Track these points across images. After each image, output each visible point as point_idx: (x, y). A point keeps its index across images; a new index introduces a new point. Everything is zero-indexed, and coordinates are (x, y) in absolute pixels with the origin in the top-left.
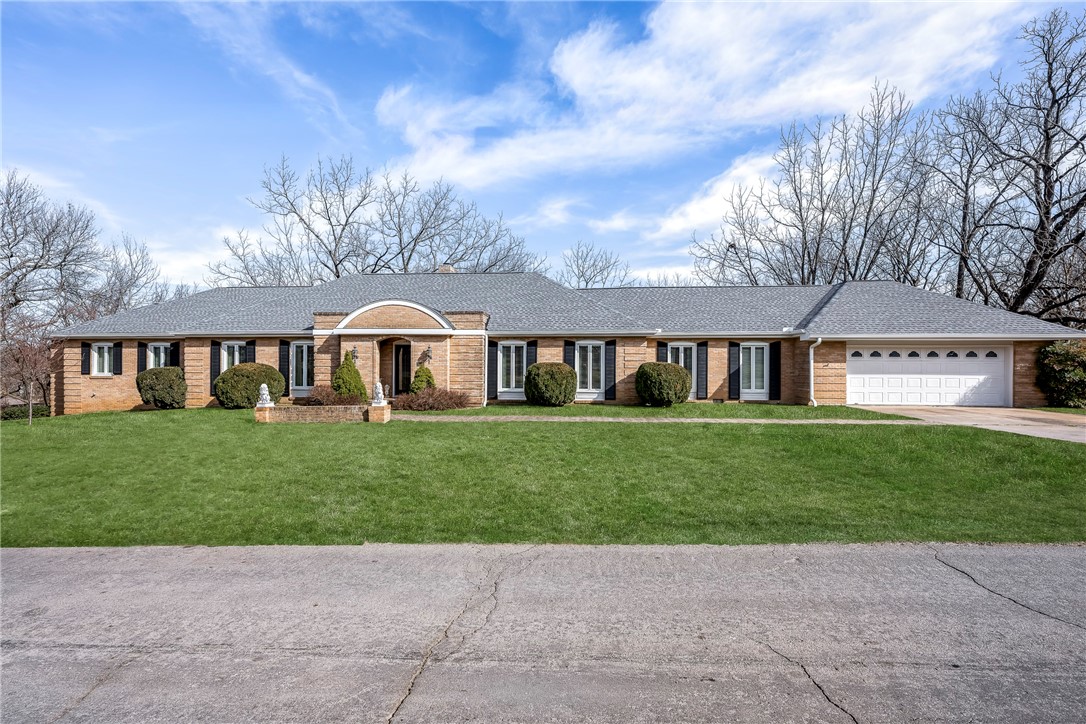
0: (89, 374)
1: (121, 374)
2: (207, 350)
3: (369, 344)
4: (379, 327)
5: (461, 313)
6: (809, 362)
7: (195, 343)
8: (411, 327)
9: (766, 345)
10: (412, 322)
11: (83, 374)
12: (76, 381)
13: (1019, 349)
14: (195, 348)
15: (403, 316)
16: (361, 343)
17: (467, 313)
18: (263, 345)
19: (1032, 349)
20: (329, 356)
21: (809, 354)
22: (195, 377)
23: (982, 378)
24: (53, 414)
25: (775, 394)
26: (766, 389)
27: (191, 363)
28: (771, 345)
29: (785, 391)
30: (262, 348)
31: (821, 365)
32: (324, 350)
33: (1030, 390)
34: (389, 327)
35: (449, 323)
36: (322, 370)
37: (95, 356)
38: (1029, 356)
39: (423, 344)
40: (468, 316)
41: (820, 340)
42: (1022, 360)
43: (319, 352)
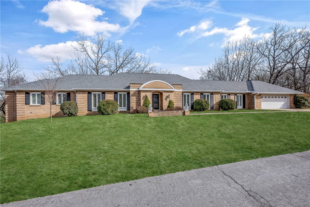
0: (29, 104)
1: (44, 104)
2: (86, 95)
3: (150, 93)
4: (153, 88)
5: (176, 85)
6: (254, 99)
7: (81, 93)
8: (163, 88)
9: (242, 95)
10: (163, 87)
11: (26, 104)
12: (23, 107)
13: (291, 96)
14: (81, 95)
15: (161, 85)
16: (147, 93)
17: (178, 85)
18: (108, 94)
19: (293, 96)
20: (135, 97)
21: (254, 97)
22: (81, 105)
23: (284, 102)
24: (7, 121)
25: (244, 107)
26: (242, 106)
27: (79, 100)
28: (243, 95)
29: (246, 106)
30: (107, 95)
31: (257, 100)
32: (134, 95)
33: (293, 105)
34: (156, 88)
35: (174, 87)
36: (133, 102)
37: (31, 97)
38: (292, 98)
39: (167, 93)
40: (178, 86)
41: (259, 94)
42: (291, 98)
43: (132, 96)
